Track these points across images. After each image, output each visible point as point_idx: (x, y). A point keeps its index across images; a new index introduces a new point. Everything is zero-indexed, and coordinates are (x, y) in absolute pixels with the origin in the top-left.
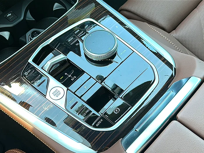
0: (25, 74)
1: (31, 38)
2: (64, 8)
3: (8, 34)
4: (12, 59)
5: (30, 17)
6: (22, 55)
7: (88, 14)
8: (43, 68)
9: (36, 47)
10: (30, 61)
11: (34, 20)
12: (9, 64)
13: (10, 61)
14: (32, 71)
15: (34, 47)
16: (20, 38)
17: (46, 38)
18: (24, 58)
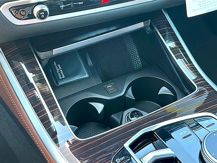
0: (116, 160)
1: (130, 118)
2: (172, 94)
3: (101, 106)
4: (104, 137)
5: (130, 94)
6: (117, 135)
7: (208, 108)
8: (141, 160)
9: (137, 130)
10: (127, 145)
11: (134, 99)
12: (100, 142)
13: (101, 138)
14: (126, 159)
15: (134, 129)
16: (112, 116)
17: (151, 122)
18: (120, 140)
